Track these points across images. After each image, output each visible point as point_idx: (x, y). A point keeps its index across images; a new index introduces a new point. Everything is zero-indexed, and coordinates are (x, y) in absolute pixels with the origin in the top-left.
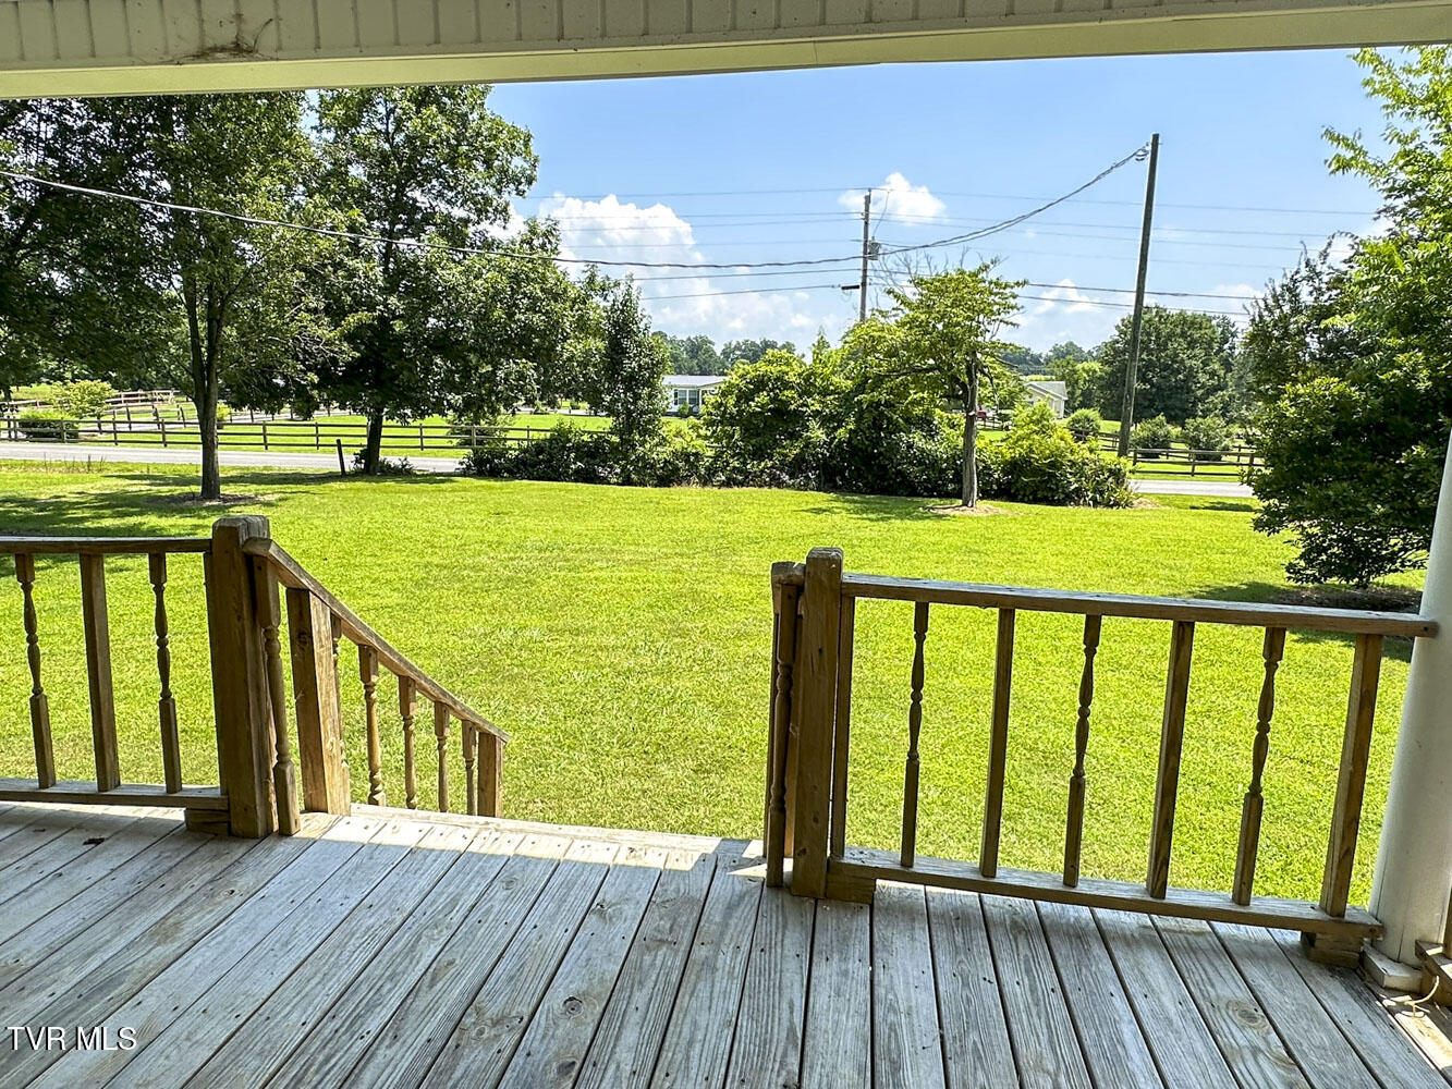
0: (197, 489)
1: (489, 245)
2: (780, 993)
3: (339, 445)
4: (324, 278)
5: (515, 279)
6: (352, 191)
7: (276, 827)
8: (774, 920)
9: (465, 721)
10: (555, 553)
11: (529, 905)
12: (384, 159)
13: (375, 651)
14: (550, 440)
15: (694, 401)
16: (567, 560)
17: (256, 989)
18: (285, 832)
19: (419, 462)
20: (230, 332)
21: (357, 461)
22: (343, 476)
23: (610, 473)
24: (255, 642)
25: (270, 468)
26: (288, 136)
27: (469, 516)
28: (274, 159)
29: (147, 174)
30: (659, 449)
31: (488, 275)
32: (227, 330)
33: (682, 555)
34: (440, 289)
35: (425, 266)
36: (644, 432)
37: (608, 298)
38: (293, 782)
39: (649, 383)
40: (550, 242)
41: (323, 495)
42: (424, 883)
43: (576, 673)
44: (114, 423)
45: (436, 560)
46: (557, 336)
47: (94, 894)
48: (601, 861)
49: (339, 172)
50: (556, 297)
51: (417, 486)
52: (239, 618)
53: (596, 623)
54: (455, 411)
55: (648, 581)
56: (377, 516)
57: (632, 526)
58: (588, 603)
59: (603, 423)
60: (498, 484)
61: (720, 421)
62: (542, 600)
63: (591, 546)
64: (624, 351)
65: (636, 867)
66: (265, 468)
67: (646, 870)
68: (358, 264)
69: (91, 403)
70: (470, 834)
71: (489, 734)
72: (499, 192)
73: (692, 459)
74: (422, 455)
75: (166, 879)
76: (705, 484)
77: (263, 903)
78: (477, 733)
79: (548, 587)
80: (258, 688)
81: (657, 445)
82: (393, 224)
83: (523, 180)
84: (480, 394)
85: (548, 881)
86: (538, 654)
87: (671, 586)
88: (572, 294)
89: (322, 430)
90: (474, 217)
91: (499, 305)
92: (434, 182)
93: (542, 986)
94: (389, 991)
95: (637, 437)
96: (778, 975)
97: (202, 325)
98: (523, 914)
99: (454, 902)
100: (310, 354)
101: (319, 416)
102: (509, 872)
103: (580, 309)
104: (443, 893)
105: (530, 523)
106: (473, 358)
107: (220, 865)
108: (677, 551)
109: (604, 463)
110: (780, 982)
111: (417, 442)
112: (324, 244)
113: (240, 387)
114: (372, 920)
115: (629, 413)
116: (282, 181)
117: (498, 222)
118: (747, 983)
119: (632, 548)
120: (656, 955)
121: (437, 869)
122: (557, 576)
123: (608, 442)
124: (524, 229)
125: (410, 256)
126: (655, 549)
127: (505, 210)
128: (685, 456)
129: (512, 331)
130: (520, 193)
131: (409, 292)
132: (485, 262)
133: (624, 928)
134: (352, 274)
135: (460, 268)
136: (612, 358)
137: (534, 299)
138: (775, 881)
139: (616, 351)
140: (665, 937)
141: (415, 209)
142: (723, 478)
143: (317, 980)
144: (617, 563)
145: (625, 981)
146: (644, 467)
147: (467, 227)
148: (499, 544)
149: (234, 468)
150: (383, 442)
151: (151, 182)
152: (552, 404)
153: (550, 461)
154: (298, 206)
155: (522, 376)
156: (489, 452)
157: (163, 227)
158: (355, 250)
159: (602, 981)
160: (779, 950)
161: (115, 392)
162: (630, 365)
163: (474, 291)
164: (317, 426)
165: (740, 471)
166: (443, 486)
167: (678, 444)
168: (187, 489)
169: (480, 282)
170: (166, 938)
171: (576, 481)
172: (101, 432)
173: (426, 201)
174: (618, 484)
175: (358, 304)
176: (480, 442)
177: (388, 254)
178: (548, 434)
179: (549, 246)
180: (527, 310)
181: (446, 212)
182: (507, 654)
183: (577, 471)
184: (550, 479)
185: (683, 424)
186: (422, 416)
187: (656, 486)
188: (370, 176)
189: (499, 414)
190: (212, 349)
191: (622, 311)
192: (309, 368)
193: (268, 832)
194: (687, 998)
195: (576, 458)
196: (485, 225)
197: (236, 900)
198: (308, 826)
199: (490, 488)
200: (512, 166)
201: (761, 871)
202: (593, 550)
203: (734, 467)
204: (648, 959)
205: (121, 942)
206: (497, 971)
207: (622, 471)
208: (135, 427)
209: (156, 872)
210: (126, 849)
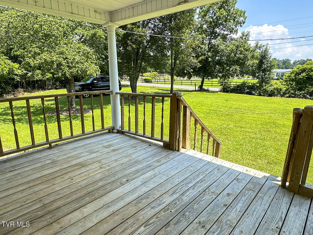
0: (169, 92)
1: (232, 39)
2: (280, 209)
3: (195, 85)
4: (196, 50)
5: (237, 47)
6: (203, 31)
7: (177, 149)
8: (281, 194)
9: (214, 139)
10: (239, 110)
11: (222, 175)
12: (211, 23)
13: (198, 121)
14: (241, 85)
15: (282, 76)
16: (242, 112)
17: (171, 174)
18: (178, 151)
19: (211, 89)
20: (178, 62)
21: (199, 88)
22: (195, 91)
23: (255, 93)
24: (177, 115)
25: (182, 89)
26: (192, 21)
27: (220, 100)
28: (189, 26)
29: (167, 32)
30: (270, 87)
31: (231, 46)
32: (177, 61)
33: (272, 113)
34: (220, 50)
35: (217, 46)
36: (266, 83)
37: (261, 50)
38: (181, 142)
39: (269, 71)
40: (247, 37)
41: (191, 94)
42: (202, 165)
43: (240, 136)
44: (158, 80)
45: (212, 109)
46: (246, 60)
47: (149, 153)
48: (239, 171)
49: (201, 27)
50: (247, 50)
51: (210, 93)
52: (175, 110)
53: (247, 126)
54: (220, 78)
55: (262, 118)
56: (201, 99)
57: (260, 105)
58: (245, 121)
59: (255, 81)
60: (227, 94)
61: (289, 81)
62: (234, 119)
63: (248, 109)
64: (263, 63)
65: (247, 174)
66: (181, 89)
67: (249, 175)
68: (203, 46)
69: (154, 76)
70: (212, 159)
71: (218, 143)
72: (236, 26)
73: (279, 90)
74: (212, 87)
75: (159, 153)
76: (282, 97)
77: (174, 161)
78: (216, 142)
79: (237, 117)
80: (177, 123)
81: (269, 86)
82: (211, 37)
83: (242, 23)
84: (226, 74)
85: (227, 171)
86: (232, 131)
87: (268, 120)
88: (251, 49)
89: (192, 82)
90: (229, 33)
91: (233, 53)
92: (221, 26)
93: (222, 190)
94: (193, 181)
95: (264, 84)
96: (280, 205)
97: (173, 61)
98: (220, 176)
99: (207, 170)
100: (192, 66)
101: (192, 79)
102: (219, 168)
103: (253, 53)
104: (205, 168)
105: (234, 103)
106: (225, 66)
107: (168, 153)
108: (271, 112)
109: (254, 90)
110: (280, 207)
111: (211, 85)
112: (196, 42)
113: (178, 72)
114: (192, 169)
115: (262, 78)
116: (190, 30)
117: (235, 34)
118: (271, 204)
119: (259, 110)
120: (249, 192)
121: (205, 163)
122: (239, 115)
123: (256, 85)
124: (241, 35)
125: (214, 44)
126: (265, 111)
127: (237, 31)
128: (277, 89)
129: (235, 59)
130: (241, 26)
131: (213, 51)
132: (231, 43)
133: (243, 184)
134: (201, 48)
135: (225, 45)
136: (260, 65)
137: (241, 51)
138: (283, 186)
139: (261, 63)
140: (252, 189)
141: (216, 33)
142: (288, 95)
143: (181, 175)
144: (254, 114)
145: (241, 194)
146: (265, 92)
147: (227, 36)
148: (226, 106)
149: (176, 89)
150: (204, 84)
151: (167, 33)
152: (243, 76)
153: (240, 89)
154: (193, 35)
155: (236, 70)
156: (226, 87)
157: (168, 42)
158: (203, 43)
159: (236, 192)
160: (281, 201)
161: (158, 74)
162: (264, 66)
163: (227, 50)
164: (191, 81)
165: (293, 94)
166: (215, 94)
167: (275, 86)
168: (168, 92)
169: (229, 48)
170: (159, 162)
171: (246, 94)
172: (155, 81)
173: (219, 31)
174: (257, 95)
175: (202, 55)
176: (225, 85)
177: (210, 43)
178: (241, 83)
179: (247, 38)
180: (239, 54)
181: (223, 33)
182: (225, 130)
183: (247, 92)
184: (240, 93)
185: (278, 82)
186: (213, 79)
187: (268, 96)
188: (207, 27)
189: (230, 78)
190: (174, 65)
191: (264, 53)
192: (191, 68)
193: (176, 150)
194: (255, 202)
195: (247, 89)
196: (232, 35)
197: (170, 159)
198: (182, 150)
199: (226, 95)
200: (240, 20)
201: (280, 183)
202: (248, 110)
203: (292, 93)
204: (247, 192)
205: (152, 161)
206: (214, 184)
207: (259, 92)
208: (161, 81)
209: (158, 152)
210: (154, 147)
